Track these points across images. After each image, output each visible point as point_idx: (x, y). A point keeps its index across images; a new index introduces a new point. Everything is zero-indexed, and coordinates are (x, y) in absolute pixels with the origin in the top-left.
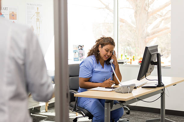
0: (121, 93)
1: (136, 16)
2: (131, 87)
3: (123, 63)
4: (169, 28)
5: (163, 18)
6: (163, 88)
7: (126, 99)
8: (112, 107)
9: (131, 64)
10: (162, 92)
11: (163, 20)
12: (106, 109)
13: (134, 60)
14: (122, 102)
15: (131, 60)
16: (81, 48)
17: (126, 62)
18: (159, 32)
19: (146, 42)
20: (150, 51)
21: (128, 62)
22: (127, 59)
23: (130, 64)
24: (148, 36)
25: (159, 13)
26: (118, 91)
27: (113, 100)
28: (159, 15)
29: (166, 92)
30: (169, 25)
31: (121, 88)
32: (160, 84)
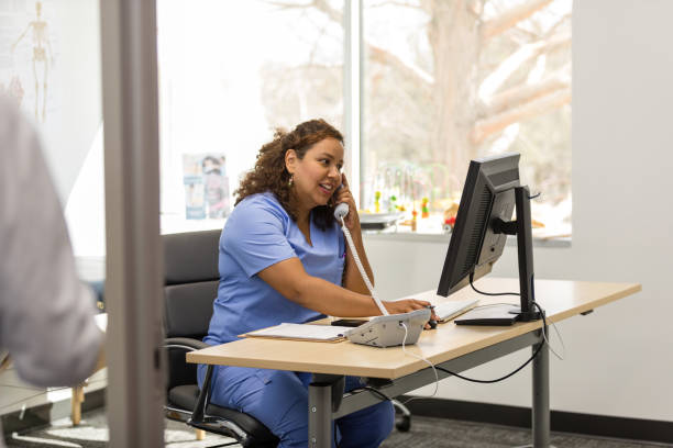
0: (375, 346)
1: (433, 39)
2: (414, 324)
3: (381, 226)
4: (562, 86)
5: (540, 44)
6: (539, 324)
7: (392, 371)
8: (336, 401)
9: (414, 229)
10: (536, 340)
11: (541, 51)
12: (314, 410)
13: (425, 214)
14: (377, 383)
15: (414, 213)
16: (216, 167)
17: (393, 223)
18: (524, 100)
19: (474, 144)
20: (491, 177)
21: (402, 221)
22: (397, 211)
23: (408, 229)
24: (482, 116)
25: (526, 25)
26: (363, 340)
27: (342, 376)
28: (525, 32)
29: (553, 341)
30: (564, 75)
31: (375, 329)
32: (529, 311)
